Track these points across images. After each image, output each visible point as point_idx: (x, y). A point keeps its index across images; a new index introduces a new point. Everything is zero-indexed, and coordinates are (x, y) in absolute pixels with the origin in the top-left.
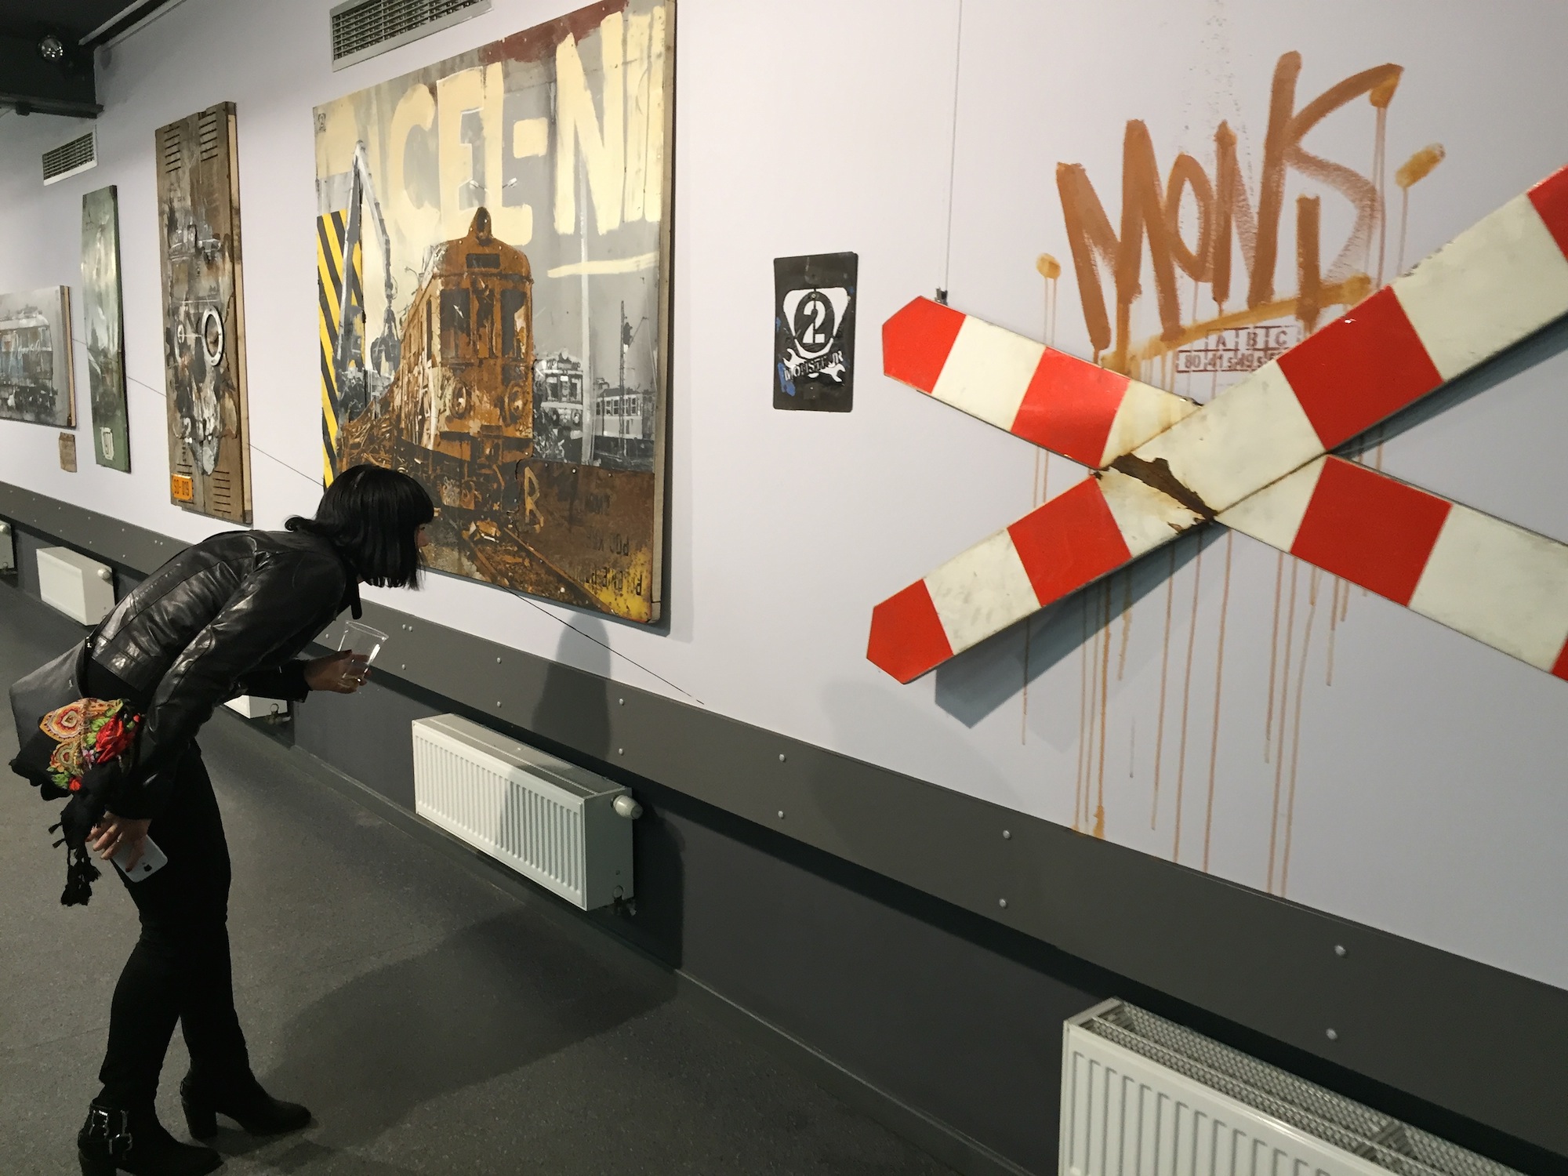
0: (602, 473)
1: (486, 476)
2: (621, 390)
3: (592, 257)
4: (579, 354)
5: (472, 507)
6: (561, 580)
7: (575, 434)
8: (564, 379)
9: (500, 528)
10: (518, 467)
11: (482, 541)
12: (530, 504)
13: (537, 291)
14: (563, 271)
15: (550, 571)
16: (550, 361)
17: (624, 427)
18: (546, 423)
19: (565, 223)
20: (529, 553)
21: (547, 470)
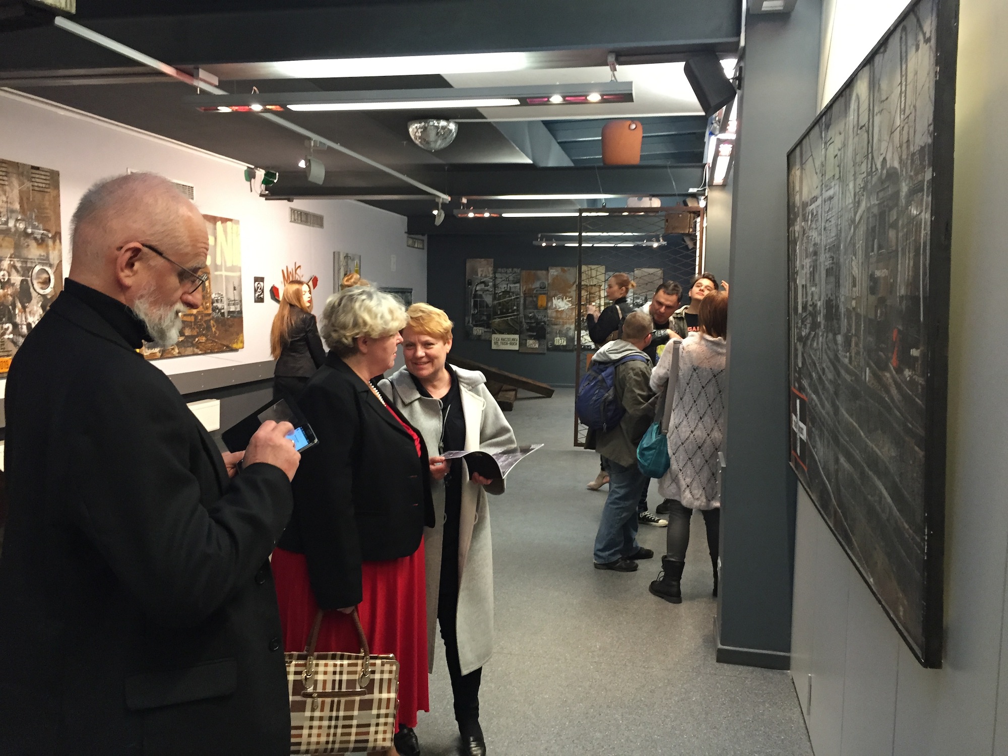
0: (232, 319)
1: (200, 325)
2: (234, 300)
3: (226, 271)
4: (222, 291)
5: (196, 334)
6: (225, 346)
7: (222, 311)
8: (219, 298)
9: (206, 337)
10: (210, 320)
11: (200, 342)
12: (214, 329)
13: (211, 276)
14: (217, 273)
15: (222, 344)
16: (216, 294)
17: (236, 308)
18: (215, 309)
19: (219, 262)
20: (216, 342)
21: (217, 320)
